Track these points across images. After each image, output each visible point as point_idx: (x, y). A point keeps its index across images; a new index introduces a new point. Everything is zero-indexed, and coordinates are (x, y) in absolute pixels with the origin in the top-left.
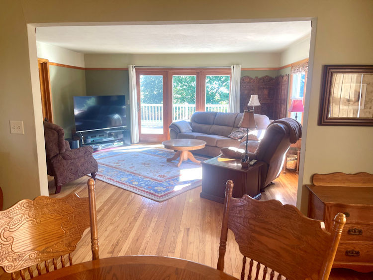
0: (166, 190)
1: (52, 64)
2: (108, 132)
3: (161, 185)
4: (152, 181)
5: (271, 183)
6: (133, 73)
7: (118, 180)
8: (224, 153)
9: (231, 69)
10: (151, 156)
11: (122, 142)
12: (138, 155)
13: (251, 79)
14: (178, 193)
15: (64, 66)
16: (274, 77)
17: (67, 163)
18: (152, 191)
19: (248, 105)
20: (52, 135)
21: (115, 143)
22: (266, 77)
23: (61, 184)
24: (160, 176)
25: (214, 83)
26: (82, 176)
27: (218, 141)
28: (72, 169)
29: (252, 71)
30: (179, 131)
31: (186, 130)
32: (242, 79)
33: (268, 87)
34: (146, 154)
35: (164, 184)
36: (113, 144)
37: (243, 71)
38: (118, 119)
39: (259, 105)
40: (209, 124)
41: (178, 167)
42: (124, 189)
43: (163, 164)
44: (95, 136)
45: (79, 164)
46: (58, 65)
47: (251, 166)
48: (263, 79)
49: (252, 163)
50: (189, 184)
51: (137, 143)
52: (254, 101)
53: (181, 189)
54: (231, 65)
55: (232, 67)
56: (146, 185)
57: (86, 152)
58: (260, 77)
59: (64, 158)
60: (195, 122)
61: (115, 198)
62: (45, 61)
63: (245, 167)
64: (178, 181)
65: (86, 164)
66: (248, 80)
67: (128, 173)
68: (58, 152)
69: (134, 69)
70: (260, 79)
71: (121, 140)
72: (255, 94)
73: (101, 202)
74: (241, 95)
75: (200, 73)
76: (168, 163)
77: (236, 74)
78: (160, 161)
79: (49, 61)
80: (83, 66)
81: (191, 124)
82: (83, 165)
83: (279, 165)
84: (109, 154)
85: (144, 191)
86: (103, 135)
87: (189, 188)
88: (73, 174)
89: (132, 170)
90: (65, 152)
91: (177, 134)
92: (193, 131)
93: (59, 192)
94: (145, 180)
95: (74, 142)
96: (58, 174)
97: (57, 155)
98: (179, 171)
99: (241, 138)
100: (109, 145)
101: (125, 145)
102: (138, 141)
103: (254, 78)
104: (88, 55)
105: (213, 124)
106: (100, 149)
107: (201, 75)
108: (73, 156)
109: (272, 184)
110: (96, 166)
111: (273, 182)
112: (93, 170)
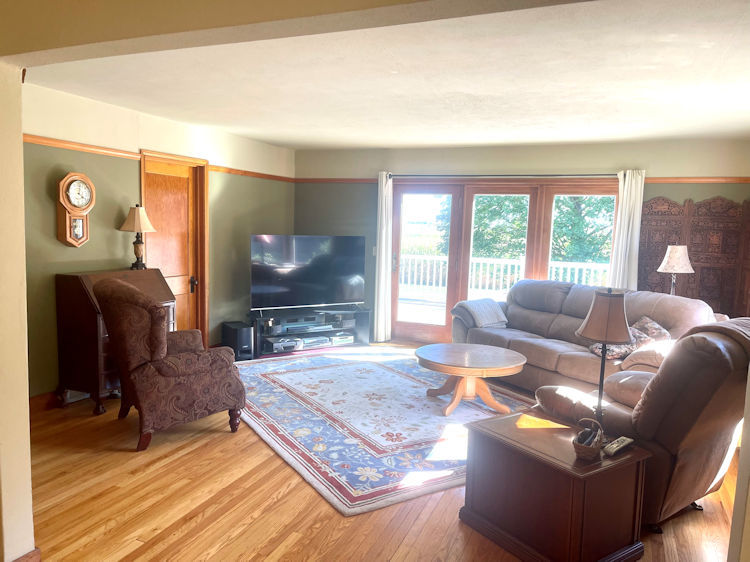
0: (381, 482)
1: (217, 169)
2: (322, 312)
3: (377, 463)
4: (362, 446)
5: (694, 504)
6: (387, 188)
7: (286, 434)
8: (542, 402)
9: (617, 180)
10: (398, 377)
11: (352, 338)
12: (368, 372)
13: (675, 205)
14: (406, 495)
15: (246, 173)
16: (741, 202)
17: (168, 384)
18: (343, 480)
19: (659, 270)
20: (136, 318)
21: (334, 338)
22: (715, 200)
23: (152, 431)
24: (389, 436)
25: (601, 215)
26: (203, 416)
27: (561, 358)
28: (178, 398)
29: (677, 184)
30: (471, 322)
31: (489, 321)
32: (647, 206)
33: (721, 225)
34: (392, 370)
35: (385, 460)
36: (330, 340)
37: (649, 184)
38: (359, 285)
39: (691, 271)
40: (551, 312)
41: (444, 415)
42: (285, 462)
43: (413, 403)
44: (296, 321)
45: (198, 387)
46: (230, 171)
47: (608, 456)
48: (707, 204)
49: (614, 447)
50: (448, 472)
51: (385, 342)
52: (677, 260)
53: (420, 484)
54: (620, 169)
55: (620, 176)
56: (341, 457)
57: (214, 362)
58: (697, 199)
59: (159, 371)
60: (518, 304)
61: (248, 484)
62: (202, 164)
63: (587, 457)
64: (424, 456)
65: (216, 388)
66: (664, 208)
67: (321, 418)
68: (148, 358)
69: (390, 181)
70: (699, 206)
71: (352, 332)
72: (680, 244)
73: (210, 492)
74: (642, 244)
75: (540, 189)
76: (425, 402)
77: (631, 194)
78: (411, 391)
79: (210, 163)
80: (292, 175)
81: (505, 308)
82: (206, 390)
83: (714, 458)
84: (313, 362)
85: (325, 474)
86: (313, 319)
87: (443, 485)
88: (182, 409)
89: (334, 410)
90: (165, 358)
91: (466, 329)
92: (509, 326)
93: (144, 449)
94: (347, 441)
95: (245, 329)
96: (145, 406)
97: (146, 364)
98: (441, 427)
99: (622, 358)
100: (322, 342)
101: (358, 342)
102: (389, 337)
103: (681, 202)
104: (304, 153)
105: (560, 312)
106: (301, 348)
107: (542, 192)
108: (182, 368)
109: (695, 509)
110: (239, 393)
111: (697, 502)
112: (231, 404)
